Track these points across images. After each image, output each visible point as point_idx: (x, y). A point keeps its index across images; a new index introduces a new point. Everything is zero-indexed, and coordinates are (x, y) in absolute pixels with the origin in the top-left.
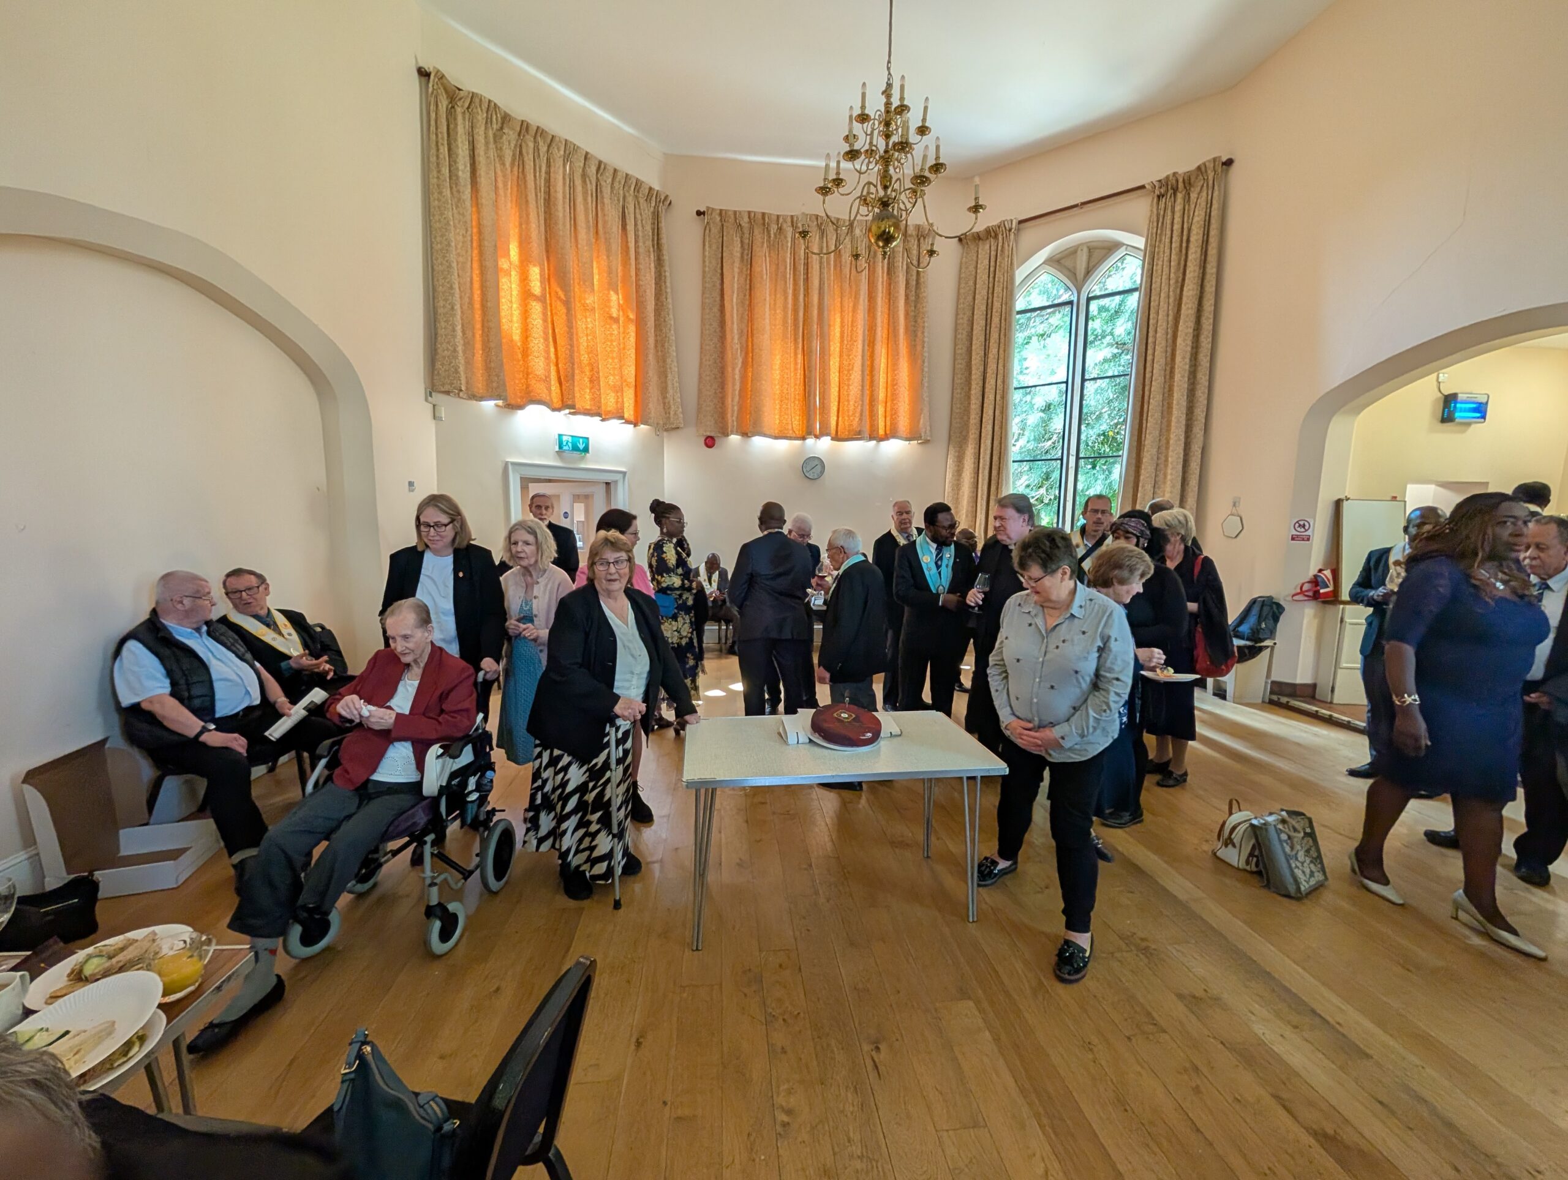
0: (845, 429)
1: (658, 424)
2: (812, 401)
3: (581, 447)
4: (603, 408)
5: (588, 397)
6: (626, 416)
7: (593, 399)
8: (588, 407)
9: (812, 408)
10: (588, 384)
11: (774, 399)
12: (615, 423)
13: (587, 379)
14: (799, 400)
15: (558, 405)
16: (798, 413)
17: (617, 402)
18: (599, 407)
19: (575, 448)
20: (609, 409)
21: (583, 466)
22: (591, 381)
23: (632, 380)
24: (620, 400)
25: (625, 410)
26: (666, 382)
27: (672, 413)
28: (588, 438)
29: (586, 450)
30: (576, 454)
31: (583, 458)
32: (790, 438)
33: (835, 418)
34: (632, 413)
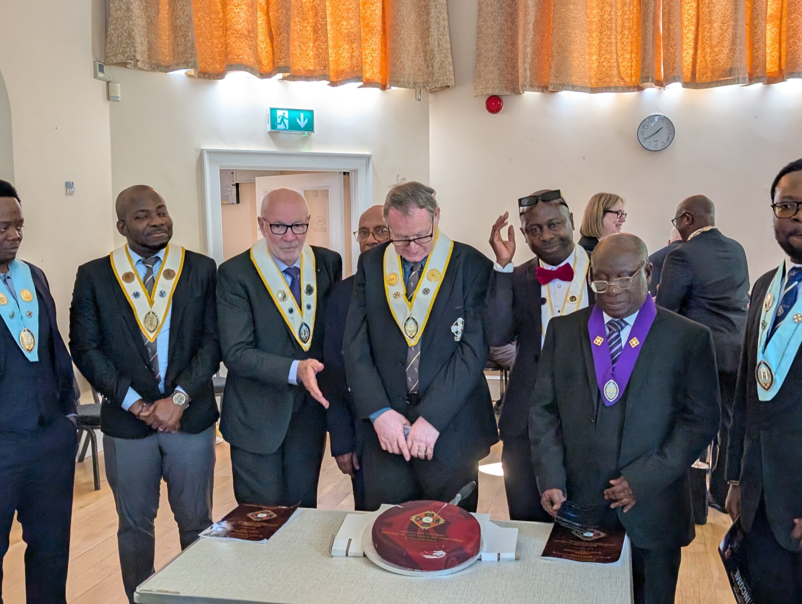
0: (706, 67)
1: (415, 83)
2: (650, 28)
3: (302, 123)
4: (332, 67)
5: (311, 53)
6: (368, 75)
7: (317, 56)
8: (311, 68)
9: (650, 38)
10: (311, 36)
11: (590, 31)
12: (352, 87)
13: (309, 29)
14: (630, 29)
15: (267, 69)
16: (629, 48)
17: (352, 57)
18: (326, 67)
19: (294, 126)
20: (341, 68)
21: (306, 150)
22: (315, 31)
23: (377, 24)
24: (356, 53)
25: (366, 67)
26: (427, 21)
27: (436, 66)
28: (312, 112)
29: (310, 127)
30: (296, 135)
31: (305, 140)
32: (616, 89)
33: (691, 52)
34: (376, 70)
